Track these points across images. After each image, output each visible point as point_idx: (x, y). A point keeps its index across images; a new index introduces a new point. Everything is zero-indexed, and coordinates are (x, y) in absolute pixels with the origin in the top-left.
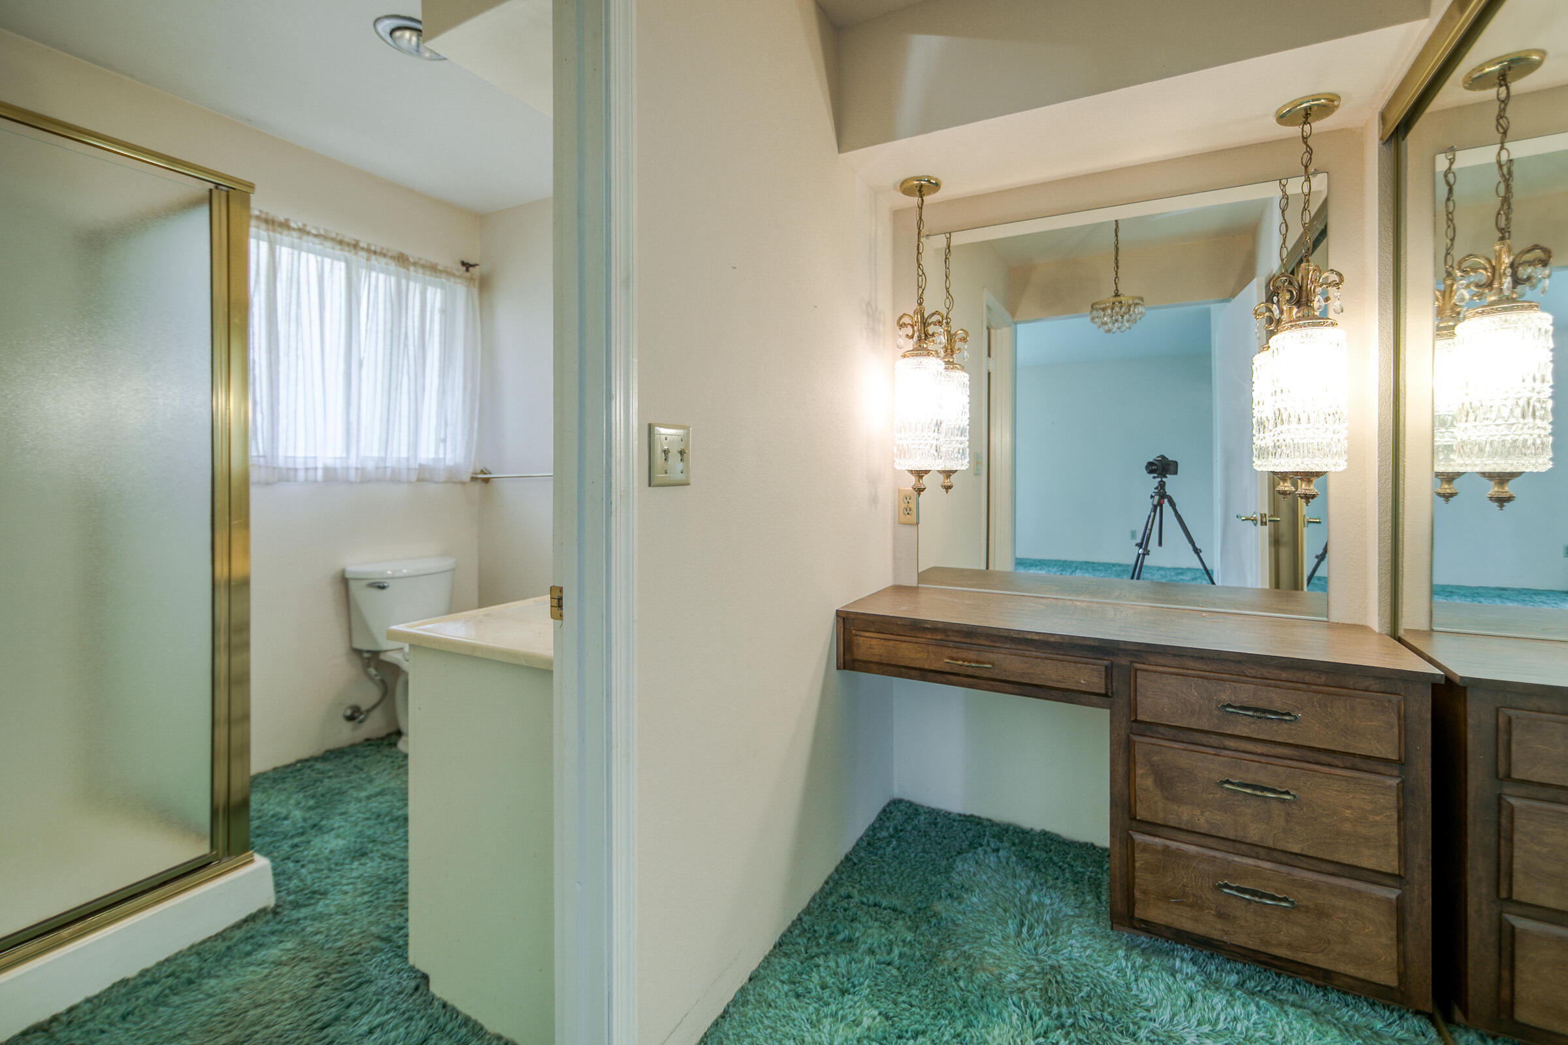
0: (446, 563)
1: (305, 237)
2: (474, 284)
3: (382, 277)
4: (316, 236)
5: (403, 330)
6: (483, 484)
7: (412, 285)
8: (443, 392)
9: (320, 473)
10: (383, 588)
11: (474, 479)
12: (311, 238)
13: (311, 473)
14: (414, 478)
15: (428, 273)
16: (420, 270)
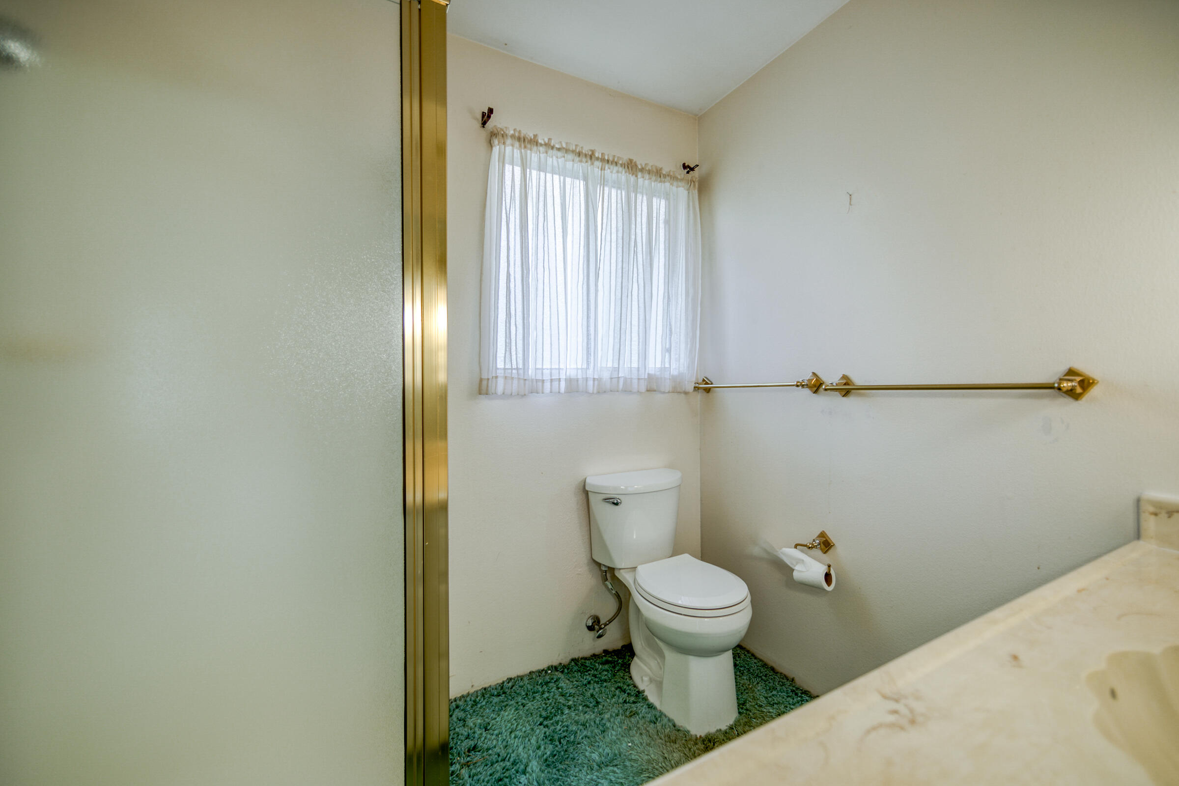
0: (671, 478)
1: (550, 152)
2: (694, 185)
3: (614, 191)
4: (559, 149)
5: (633, 237)
6: (705, 394)
7: (639, 197)
8: (668, 299)
9: (563, 384)
10: (616, 504)
11: (696, 389)
12: (555, 152)
13: (556, 384)
14: (643, 389)
15: (654, 178)
16: (647, 176)
